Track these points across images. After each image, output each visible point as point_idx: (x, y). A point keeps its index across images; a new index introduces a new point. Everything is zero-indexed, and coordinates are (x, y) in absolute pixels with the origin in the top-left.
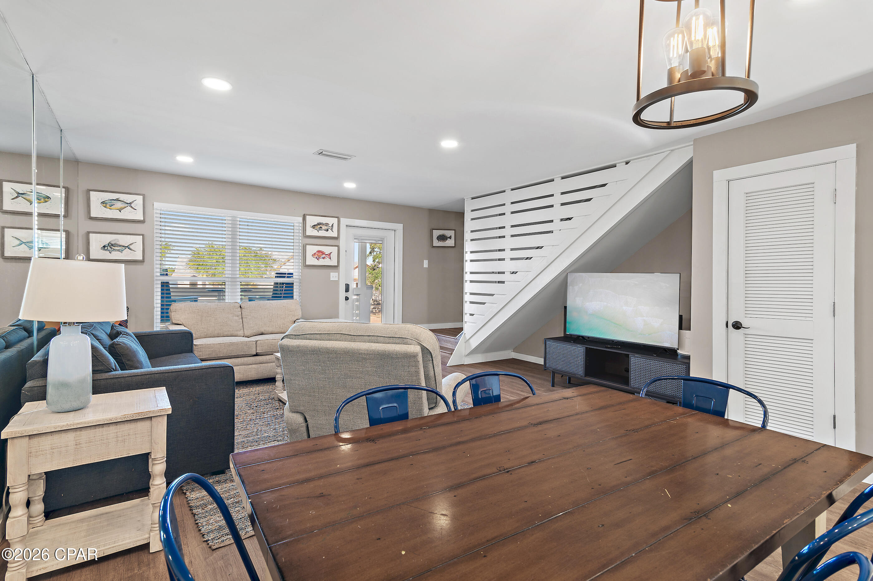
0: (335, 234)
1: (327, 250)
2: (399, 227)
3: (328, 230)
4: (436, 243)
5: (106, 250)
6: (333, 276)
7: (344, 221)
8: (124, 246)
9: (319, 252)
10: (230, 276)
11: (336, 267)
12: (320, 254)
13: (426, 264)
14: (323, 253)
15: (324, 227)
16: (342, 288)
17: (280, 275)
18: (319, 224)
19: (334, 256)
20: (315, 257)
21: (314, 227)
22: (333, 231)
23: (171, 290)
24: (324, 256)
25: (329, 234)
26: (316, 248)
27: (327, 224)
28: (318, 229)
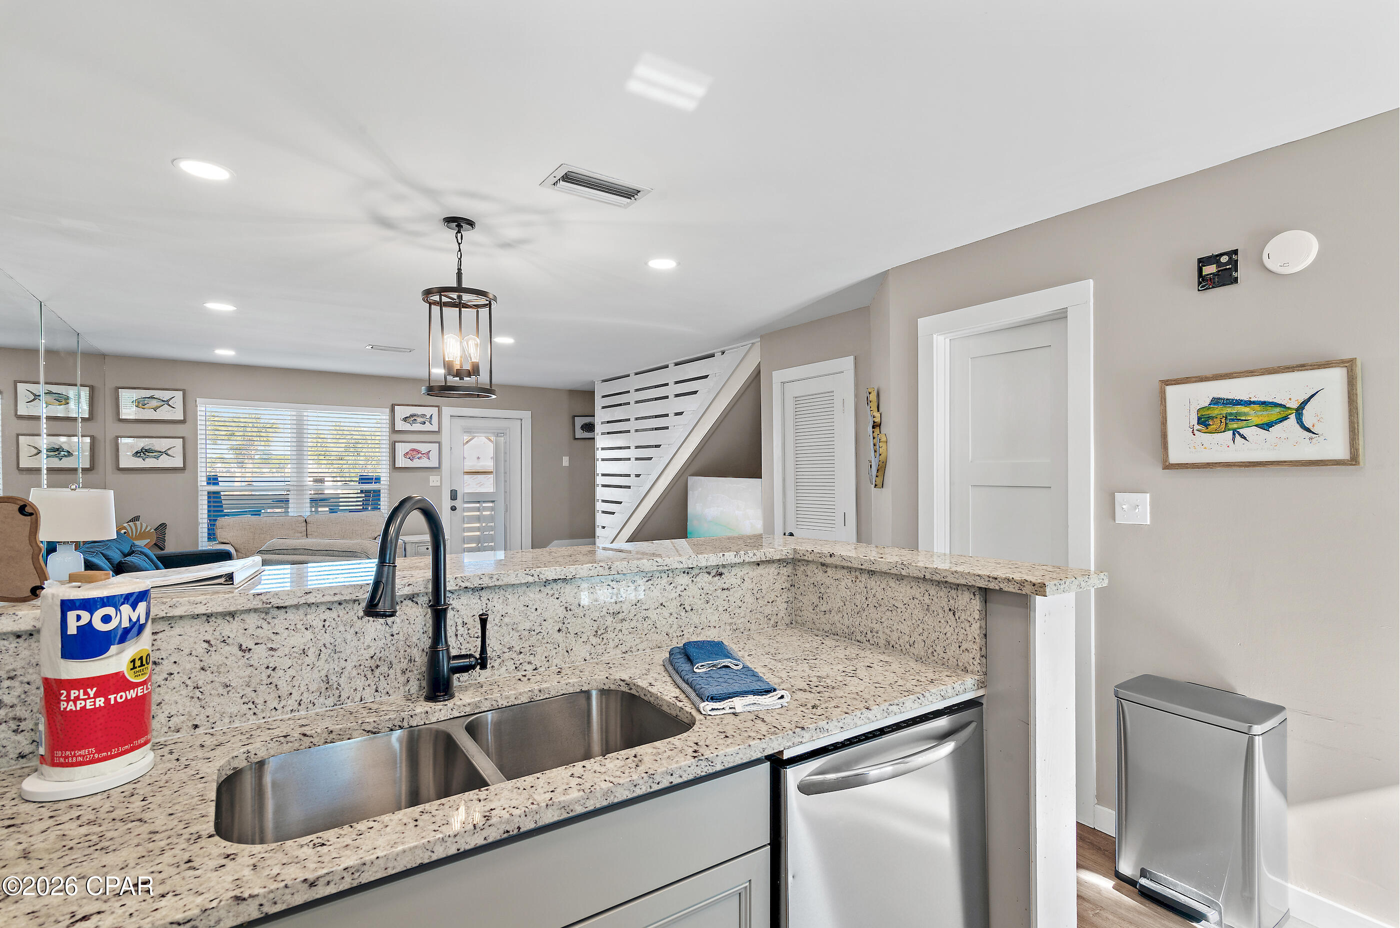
0: (435, 428)
1: (423, 448)
2: (527, 415)
3: (425, 423)
4: (580, 434)
5: (139, 456)
6: (434, 480)
7: (447, 411)
8: (160, 452)
9: (413, 450)
10: (295, 483)
11: (437, 469)
12: (415, 453)
13: (566, 462)
14: (418, 452)
15: (419, 420)
16: (446, 495)
17: (364, 480)
18: (412, 416)
19: (434, 455)
20: (407, 457)
21: (405, 419)
22: (433, 423)
23: (224, 502)
24: (420, 455)
25: (427, 427)
26: (408, 447)
27: (424, 416)
28: (411, 422)
